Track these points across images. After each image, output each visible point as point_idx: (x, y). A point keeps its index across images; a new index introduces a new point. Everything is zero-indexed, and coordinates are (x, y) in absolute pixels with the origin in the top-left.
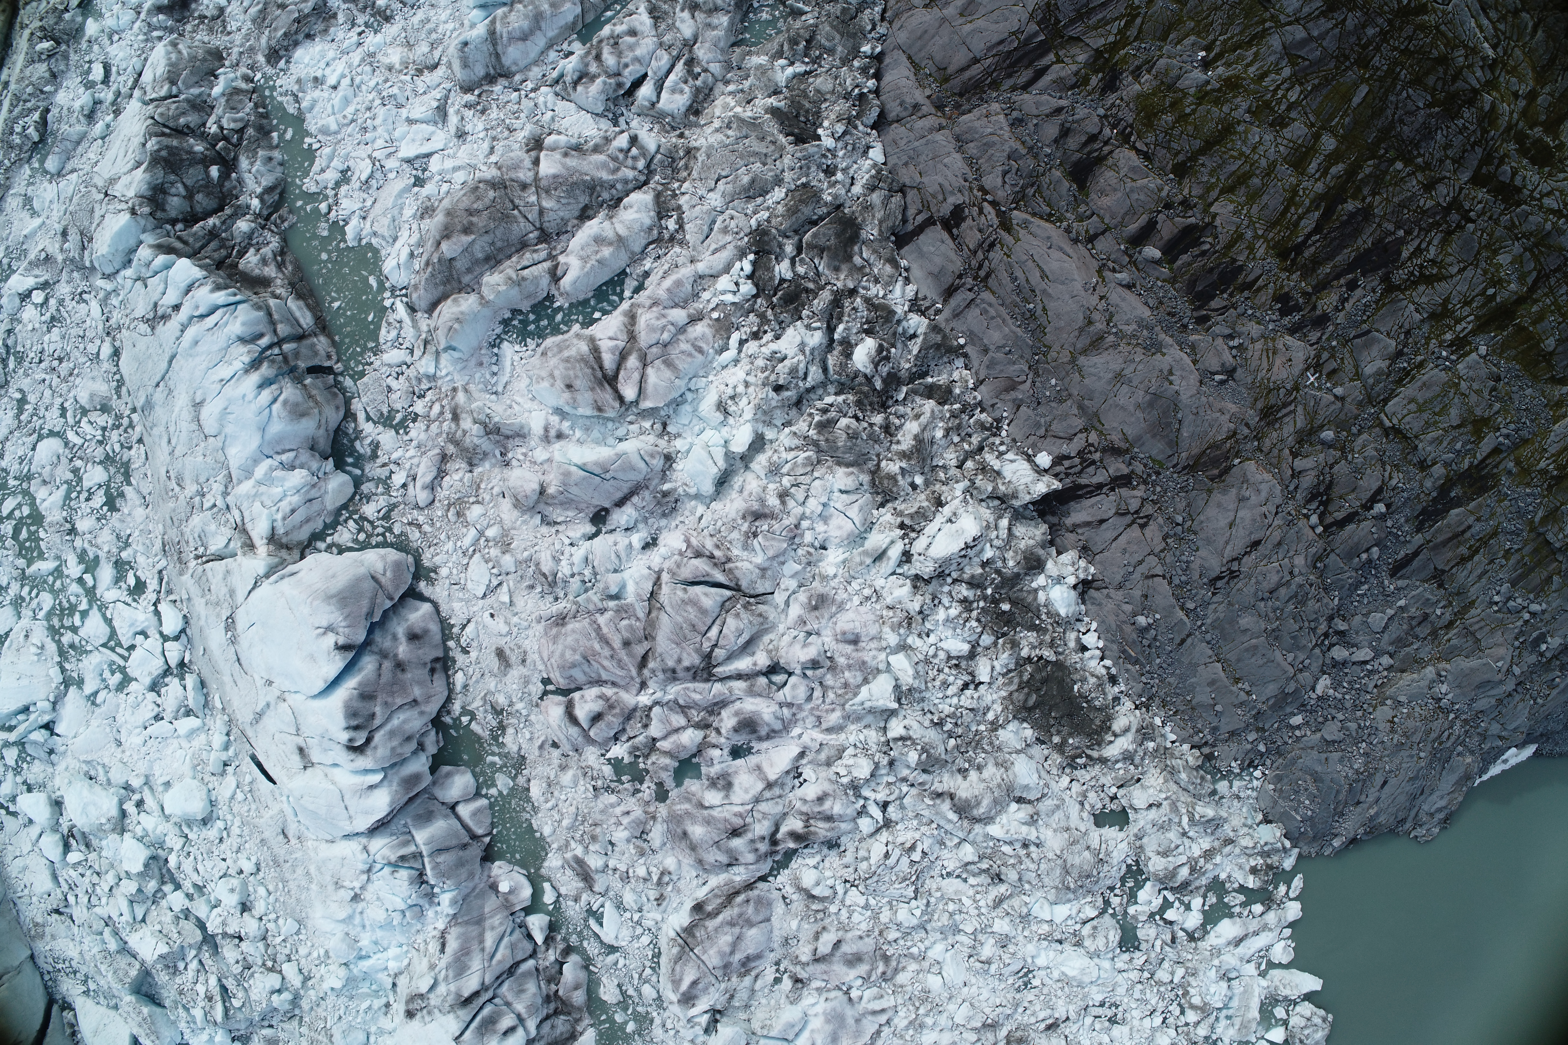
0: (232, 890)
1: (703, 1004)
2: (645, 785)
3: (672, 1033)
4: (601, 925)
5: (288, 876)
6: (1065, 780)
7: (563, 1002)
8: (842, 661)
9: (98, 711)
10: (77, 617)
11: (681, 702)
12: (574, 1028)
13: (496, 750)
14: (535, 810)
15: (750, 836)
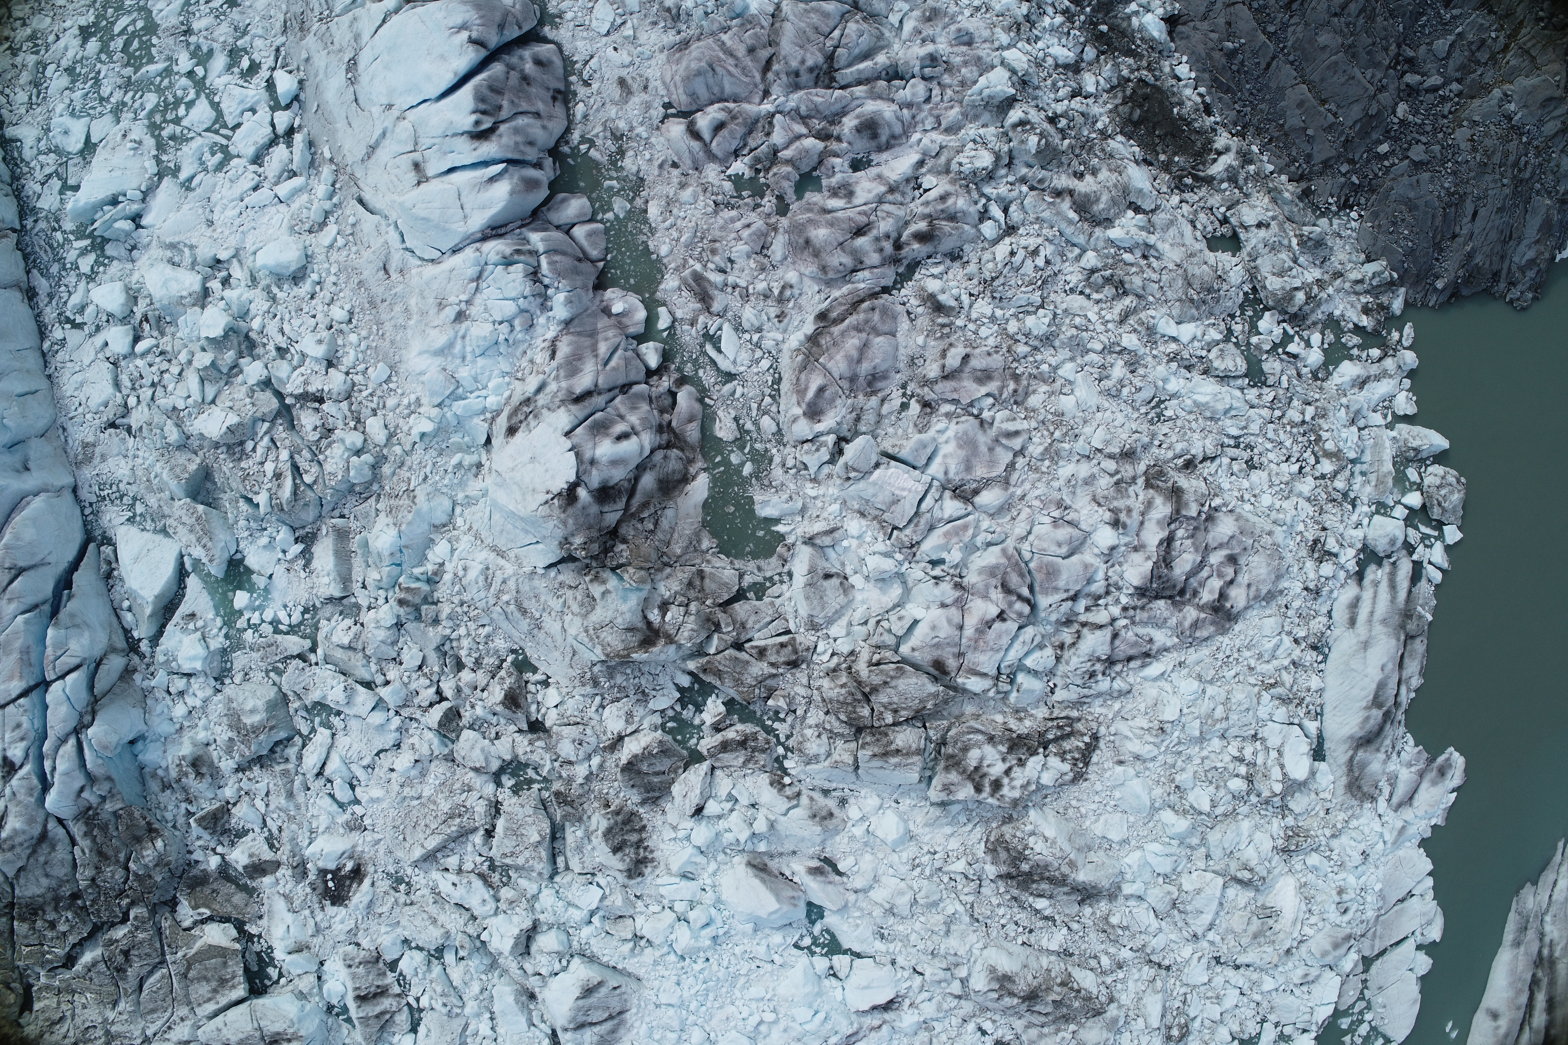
0: (320, 342)
1: (828, 422)
2: (766, 199)
3: (793, 471)
4: (719, 351)
5: (384, 317)
6: (1175, 199)
7: (676, 435)
8: (958, 60)
9: (191, 195)
10: (183, 107)
11: (803, 110)
12: (686, 469)
13: (615, 174)
14: (653, 231)
15: (874, 232)
